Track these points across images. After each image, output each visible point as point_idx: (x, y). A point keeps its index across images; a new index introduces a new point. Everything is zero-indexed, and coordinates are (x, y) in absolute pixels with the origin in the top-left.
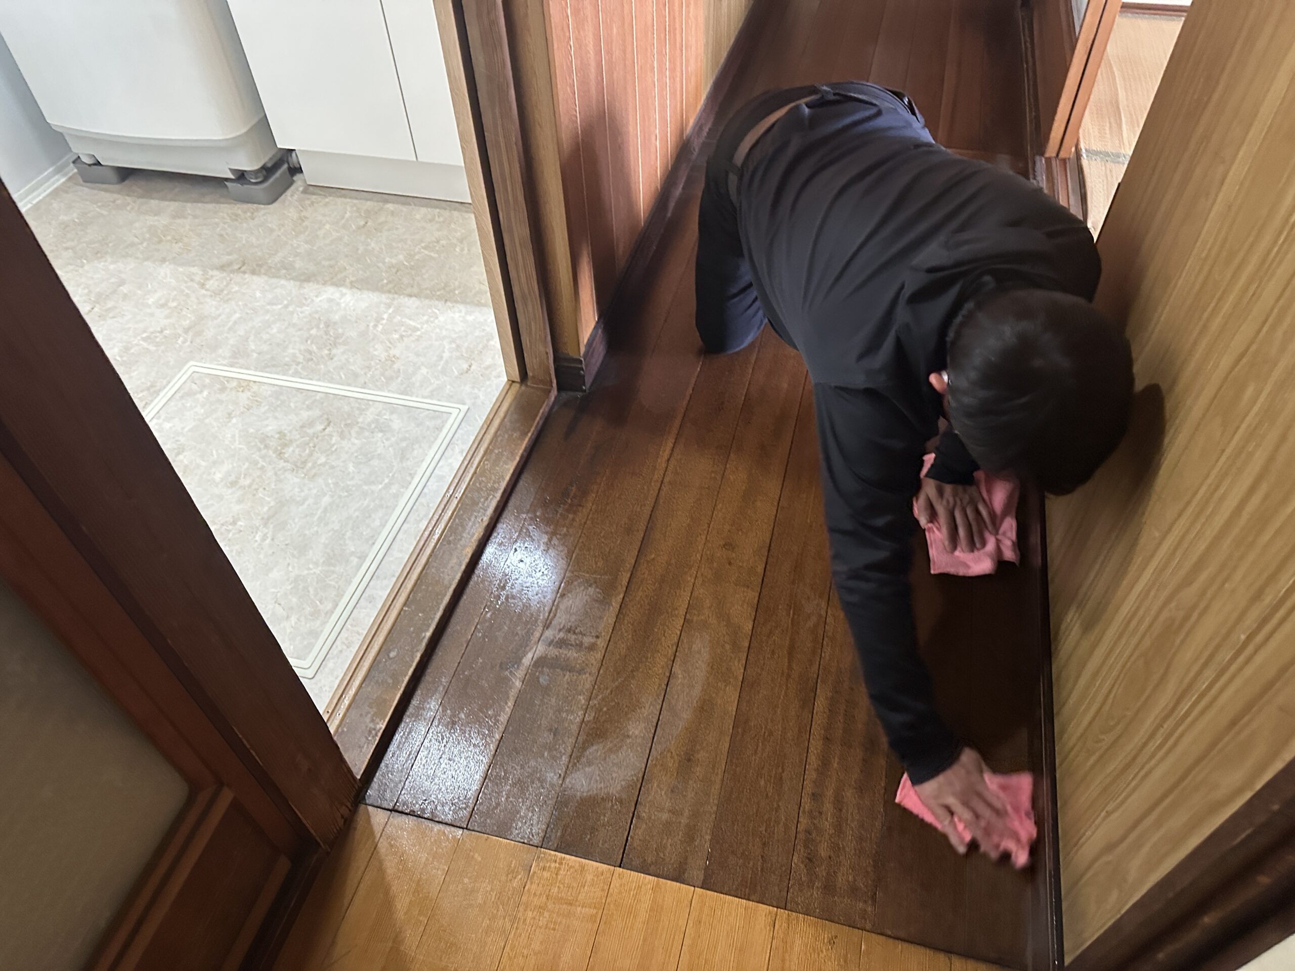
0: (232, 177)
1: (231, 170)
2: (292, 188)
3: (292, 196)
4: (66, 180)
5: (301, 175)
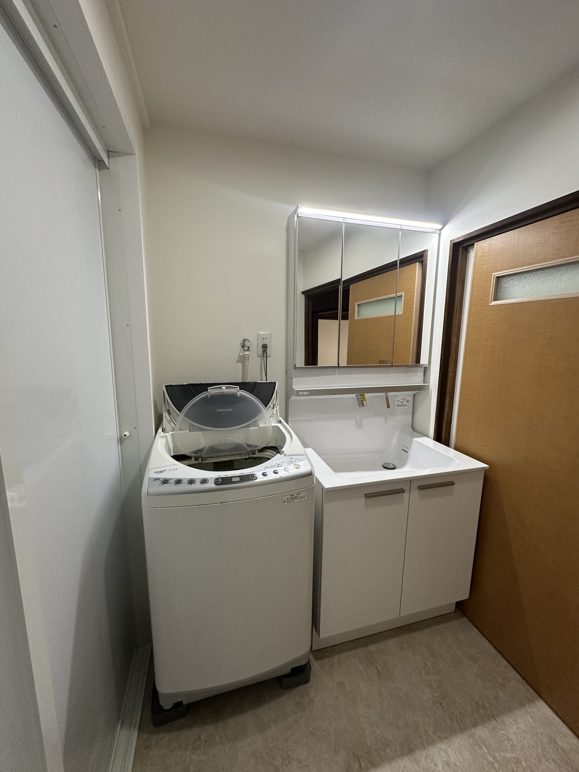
4: (137, 733)
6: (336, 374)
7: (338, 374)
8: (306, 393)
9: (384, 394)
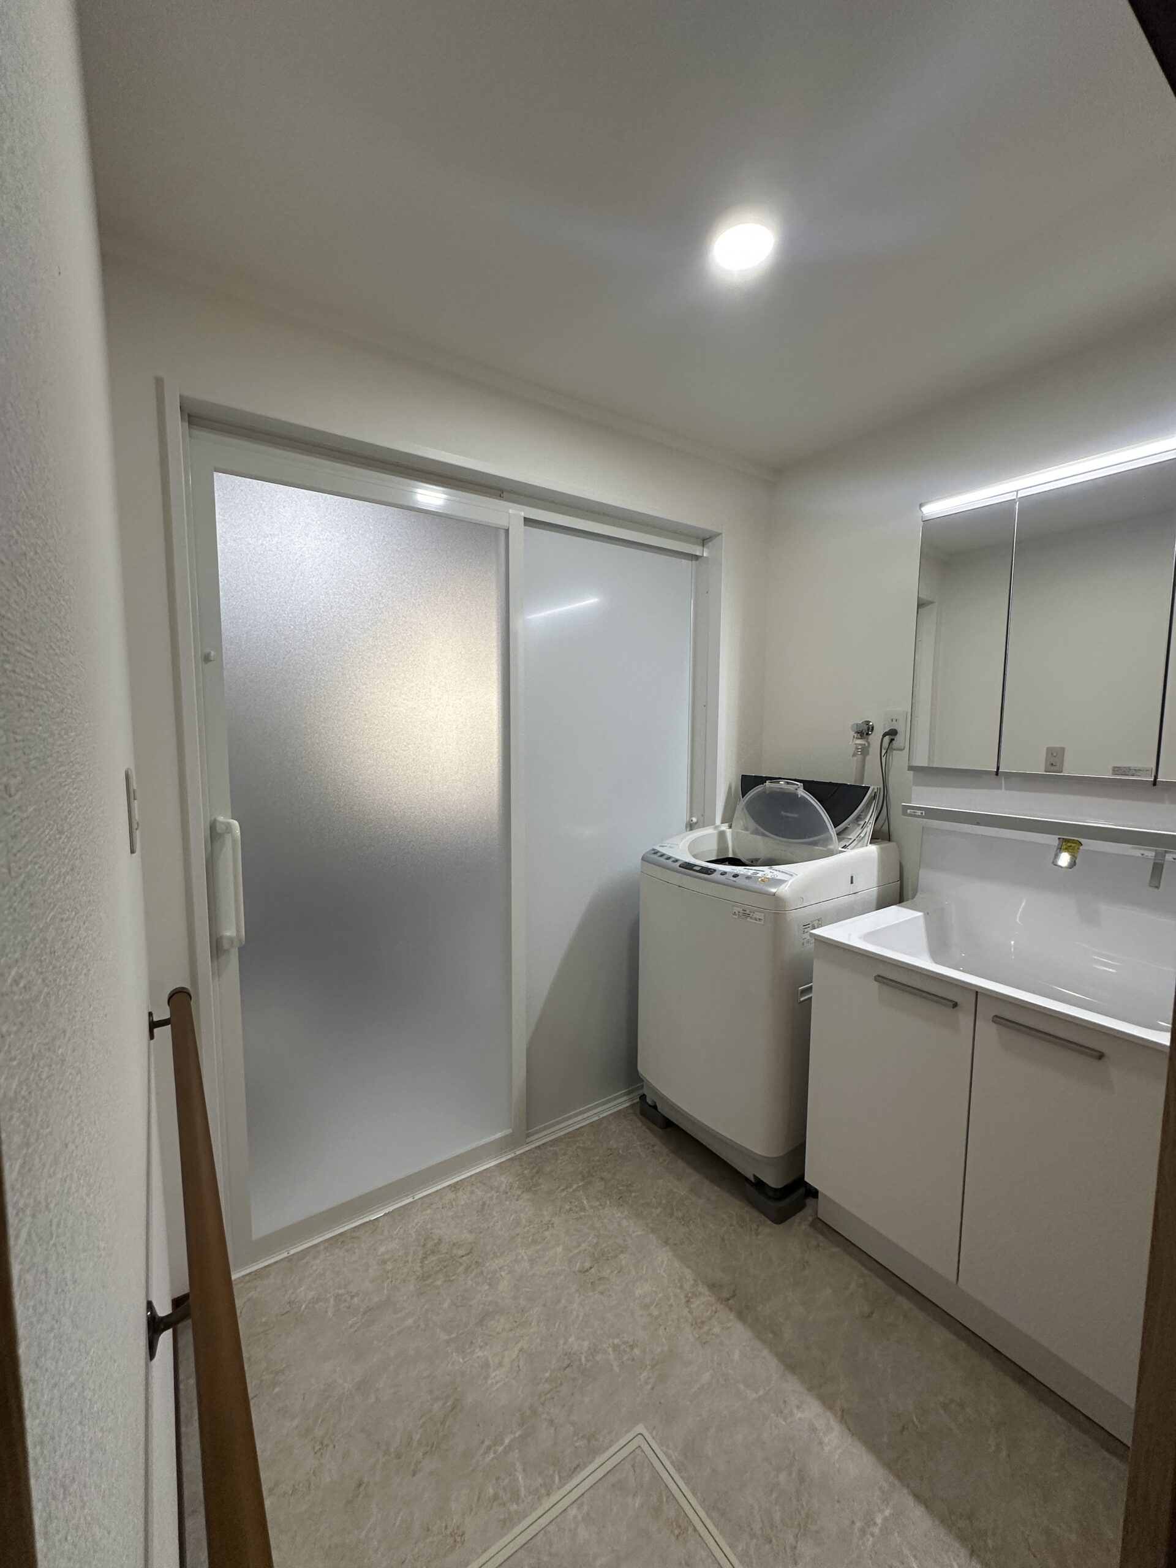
0: (753, 1180)
1: (754, 1176)
2: (802, 1213)
3: (800, 1224)
4: (630, 1106)
5: (814, 1200)
6: (1000, 788)
7: (1006, 789)
8: (919, 813)
9: (1150, 854)
